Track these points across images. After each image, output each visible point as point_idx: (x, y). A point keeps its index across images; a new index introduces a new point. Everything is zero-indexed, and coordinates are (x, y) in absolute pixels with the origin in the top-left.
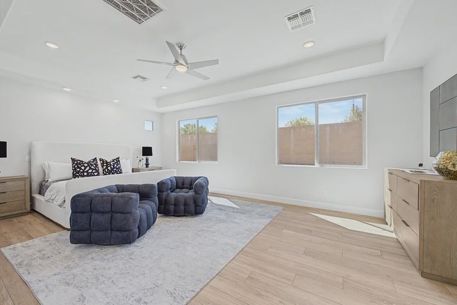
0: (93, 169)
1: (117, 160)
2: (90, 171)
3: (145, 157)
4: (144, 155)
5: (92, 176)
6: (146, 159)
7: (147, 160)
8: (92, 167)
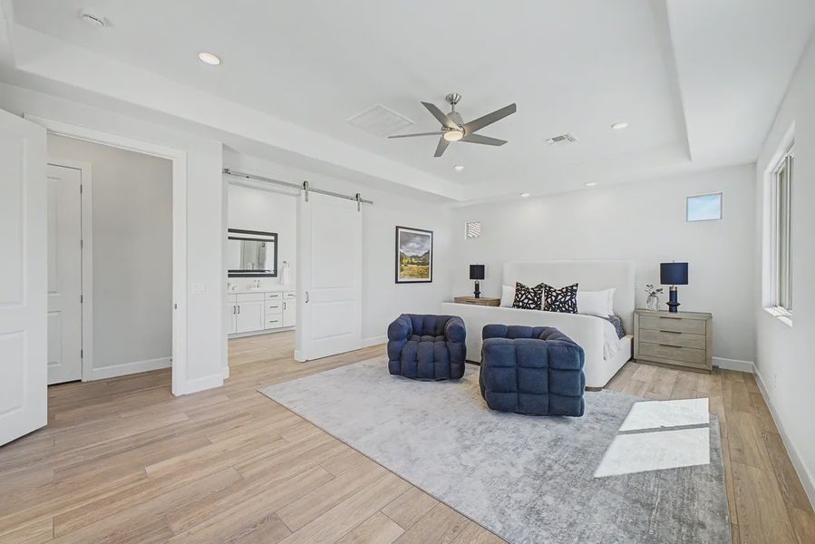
0: (529, 299)
1: (572, 291)
2: (526, 301)
3: (666, 288)
4: (663, 281)
5: (528, 308)
6: (671, 292)
7: (673, 295)
8: (529, 296)
